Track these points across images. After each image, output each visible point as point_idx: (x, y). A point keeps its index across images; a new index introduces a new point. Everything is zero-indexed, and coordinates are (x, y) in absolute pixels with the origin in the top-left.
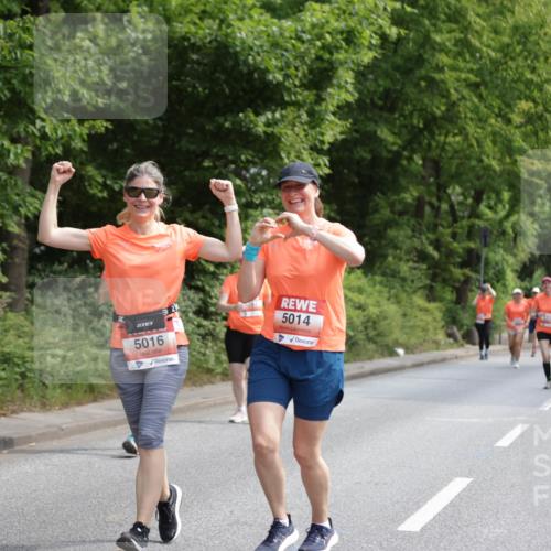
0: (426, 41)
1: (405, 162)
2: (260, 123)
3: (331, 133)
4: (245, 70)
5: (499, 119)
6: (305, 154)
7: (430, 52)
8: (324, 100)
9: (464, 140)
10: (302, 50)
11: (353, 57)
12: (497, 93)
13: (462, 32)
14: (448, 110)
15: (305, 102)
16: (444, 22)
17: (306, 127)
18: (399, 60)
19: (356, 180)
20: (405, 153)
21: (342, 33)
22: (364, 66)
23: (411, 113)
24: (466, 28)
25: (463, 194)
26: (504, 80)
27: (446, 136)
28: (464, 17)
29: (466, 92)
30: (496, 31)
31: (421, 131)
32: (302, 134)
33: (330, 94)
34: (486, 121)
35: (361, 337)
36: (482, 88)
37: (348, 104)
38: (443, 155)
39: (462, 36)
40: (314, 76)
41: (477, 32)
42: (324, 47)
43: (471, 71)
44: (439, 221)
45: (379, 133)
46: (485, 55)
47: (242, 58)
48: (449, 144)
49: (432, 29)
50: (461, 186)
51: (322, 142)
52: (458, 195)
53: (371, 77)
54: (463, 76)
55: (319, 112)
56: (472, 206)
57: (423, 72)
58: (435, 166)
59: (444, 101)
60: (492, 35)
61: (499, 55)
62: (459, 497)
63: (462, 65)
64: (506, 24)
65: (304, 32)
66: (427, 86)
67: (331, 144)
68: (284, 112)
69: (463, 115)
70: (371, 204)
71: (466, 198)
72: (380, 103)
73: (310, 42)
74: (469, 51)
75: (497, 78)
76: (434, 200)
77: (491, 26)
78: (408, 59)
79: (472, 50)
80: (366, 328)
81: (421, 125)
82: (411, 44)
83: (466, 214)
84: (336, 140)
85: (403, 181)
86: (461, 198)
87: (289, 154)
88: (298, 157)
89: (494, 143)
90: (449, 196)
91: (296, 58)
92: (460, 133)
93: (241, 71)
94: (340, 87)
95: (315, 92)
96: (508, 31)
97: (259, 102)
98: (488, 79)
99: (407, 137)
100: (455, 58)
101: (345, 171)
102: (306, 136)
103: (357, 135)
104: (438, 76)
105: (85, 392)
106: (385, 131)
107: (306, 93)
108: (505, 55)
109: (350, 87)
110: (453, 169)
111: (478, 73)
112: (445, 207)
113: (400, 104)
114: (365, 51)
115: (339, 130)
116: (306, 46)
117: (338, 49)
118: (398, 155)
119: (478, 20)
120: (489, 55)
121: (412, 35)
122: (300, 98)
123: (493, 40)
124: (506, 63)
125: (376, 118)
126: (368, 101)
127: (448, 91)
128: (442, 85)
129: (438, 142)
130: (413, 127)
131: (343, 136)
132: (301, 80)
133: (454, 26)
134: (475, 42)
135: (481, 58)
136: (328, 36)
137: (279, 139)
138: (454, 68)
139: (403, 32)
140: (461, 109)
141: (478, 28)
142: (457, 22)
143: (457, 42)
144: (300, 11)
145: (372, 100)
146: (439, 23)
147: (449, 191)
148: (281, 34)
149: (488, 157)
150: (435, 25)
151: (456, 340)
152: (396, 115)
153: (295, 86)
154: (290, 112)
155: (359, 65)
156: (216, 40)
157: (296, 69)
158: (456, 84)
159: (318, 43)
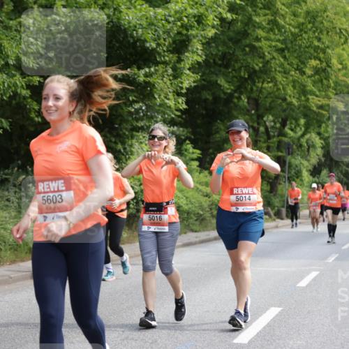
0: (249, 22)
1: (236, 100)
2: (141, 75)
3: (188, 82)
4: (132, 41)
5: (297, 72)
6: (171, 96)
7: (252, 29)
8: (183, 60)
9: (274, 86)
10: (168, 27)
11: (202, 33)
12: (296, 55)
13: (273, 16)
14: (263, 66)
15: (170, 61)
16: (261, 9)
17: (171, 78)
18: (231, 34)
19: (204, 112)
20: (236, 95)
21: (194, 17)
22: (209, 39)
23: (240, 68)
24: (275, 13)
25: (274, 121)
26: (300, 46)
27: (263, 83)
28: (274, 6)
29: (275, 54)
30: (295, 15)
31: (246, 80)
32: (168, 83)
33: (187, 57)
34: (289, 73)
35: (208, 215)
36: (286, 51)
37: (198, 63)
38: (260, 95)
39: (273, 18)
40: (176, 45)
41: (282, 15)
42: (182, 26)
43: (278, 41)
44: (259, 139)
45: (219, 82)
46: (288, 30)
47: (130, 33)
48: (265, 88)
49: (253, 13)
50: (273, 116)
51: (182, 88)
52: (271, 122)
53: (213, 45)
54: (274, 44)
55: (180, 68)
56: (280, 129)
57: (248, 42)
58: (255, 103)
59: (261, 60)
60: (292, 17)
61: (297, 30)
62: (274, 320)
63: (272, 37)
64: (302, 10)
65: (170, 16)
66: (250, 51)
67: (187, 89)
68: (157, 68)
69: (273, 70)
70: (214, 128)
71: (275, 123)
72: (220, 62)
73: (174, 22)
74: (277, 28)
75: (295, 45)
76: (255, 125)
77: (292, 12)
78: (238, 33)
79: (279, 27)
80: (211, 209)
81: (246, 76)
82: (239, 24)
83: (276, 134)
84: (191, 86)
85: (235, 113)
86: (272, 124)
87: (160, 96)
88: (166, 97)
89: (294, 87)
90: (265, 122)
91: (164, 33)
92: (272, 81)
93: (129, 41)
94: (193, 52)
95: (177, 55)
96: (302, 14)
97: (141, 62)
98: (289, 45)
99: (238, 84)
100: (268, 32)
101: (197, 106)
102: (171, 84)
103: (205, 83)
104: (257, 44)
105: (26, 253)
106: (223, 80)
107: (171, 55)
108: (301, 30)
109: (200, 52)
110: (268, 105)
111: (283, 42)
112: (262, 129)
113: (232, 63)
114: (209, 28)
115: (192, 80)
116: (171, 25)
117: (192, 27)
118: (231, 96)
119: (283, 7)
120: (290, 30)
121: (240, 18)
122: (167, 58)
123: (293, 20)
124: (301, 35)
125: (217, 72)
126: (212, 61)
127: (264, 54)
128: (259, 50)
129: (257, 87)
130: (241, 77)
131: (195, 84)
132: (167, 48)
133: (267, 12)
134: (281, 22)
135: (285, 32)
136: (185, 19)
137: (154, 85)
138: (267, 39)
139: (234, 16)
140: (272, 65)
141: (283, 13)
142: (269, 9)
143: (270, 22)
144: (167, 3)
145: (214, 60)
146: (258, 10)
147: (265, 119)
148: (155, 17)
149: (290, 96)
150: (255, 11)
151: (270, 216)
152: (230, 70)
153: (164, 51)
154: (161, 68)
155: (205, 38)
156: (112, 22)
157: (165, 40)
158: (270, 49)
159: (179, 23)
